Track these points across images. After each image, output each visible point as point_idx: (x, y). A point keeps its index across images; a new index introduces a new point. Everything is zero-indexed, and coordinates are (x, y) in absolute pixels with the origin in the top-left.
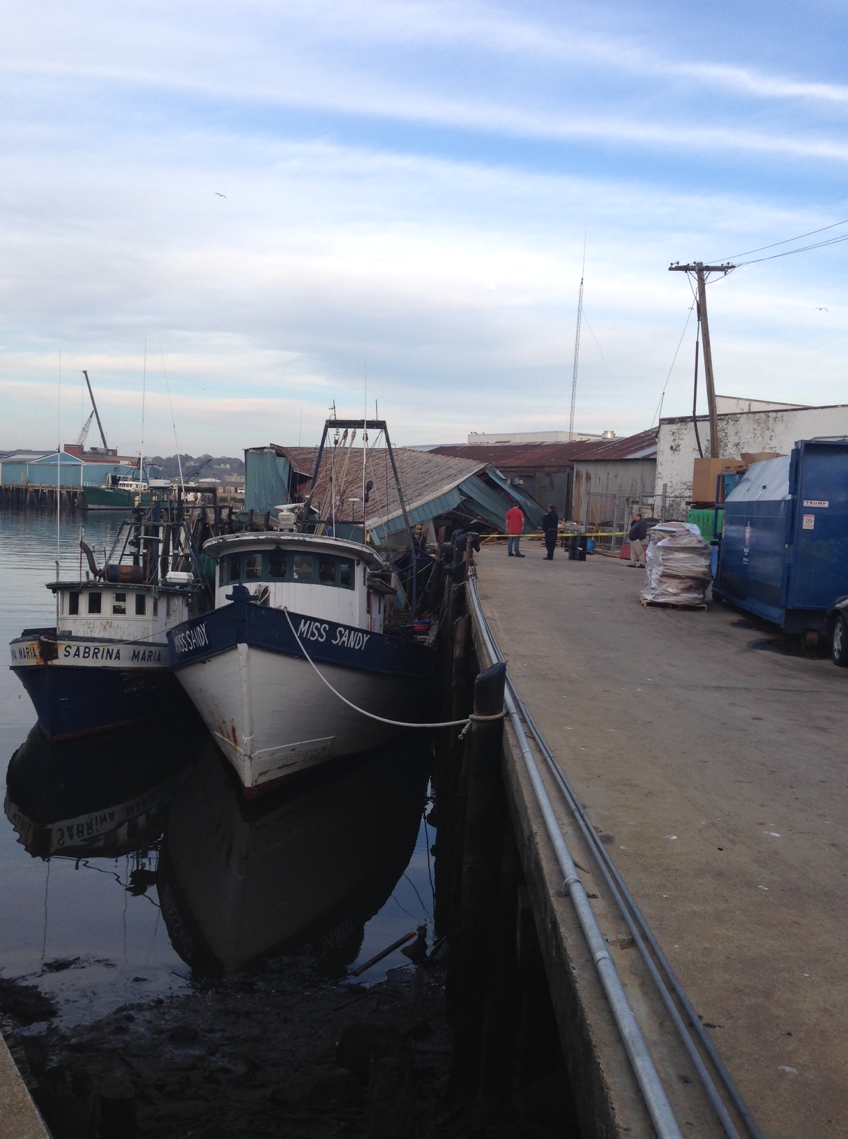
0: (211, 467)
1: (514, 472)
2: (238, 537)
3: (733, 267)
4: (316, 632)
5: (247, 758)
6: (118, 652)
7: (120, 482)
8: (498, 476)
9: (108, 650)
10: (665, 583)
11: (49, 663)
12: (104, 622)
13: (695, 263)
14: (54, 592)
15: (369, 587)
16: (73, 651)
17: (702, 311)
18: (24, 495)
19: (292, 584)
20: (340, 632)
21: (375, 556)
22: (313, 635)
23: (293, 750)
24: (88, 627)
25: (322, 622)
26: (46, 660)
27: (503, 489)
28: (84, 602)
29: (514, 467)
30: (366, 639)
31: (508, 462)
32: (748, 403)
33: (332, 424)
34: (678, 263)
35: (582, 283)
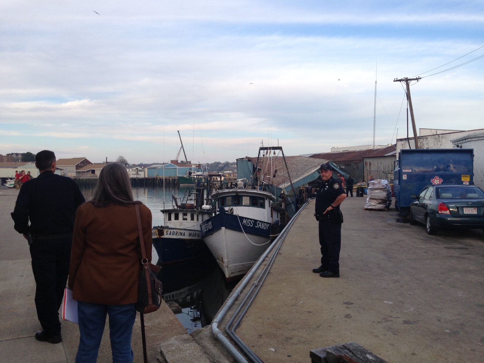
0: (229, 166)
1: (342, 163)
2: (223, 191)
3: (421, 78)
4: (249, 223)
5: (226, 267)
6: (184, 233)
7: (192, 174)
8: (334, 165)
9: (181, 232)
10: (371, 201)
11: (161, 237)
12: (180, 223)
13: (404, 78)
14: (163, 213)
15: (272, 208)
16: (169, 233)
17: (408, 97)
18: (156, 180)
19: (242, 207)
20: (258, 223)
21: (272, 196)
22: (248, 224)
23: (243, 265)
24: (175, 225)
25: (251, 219)
26: (160, 236)
27: (336, 170)
28: (173, 216)
29: (342, 161)
30: (268, 226)
31: (340, 159)
32: (435, 131)
33: (262, 149)
34: (397, 79)
35: (376, 83)
